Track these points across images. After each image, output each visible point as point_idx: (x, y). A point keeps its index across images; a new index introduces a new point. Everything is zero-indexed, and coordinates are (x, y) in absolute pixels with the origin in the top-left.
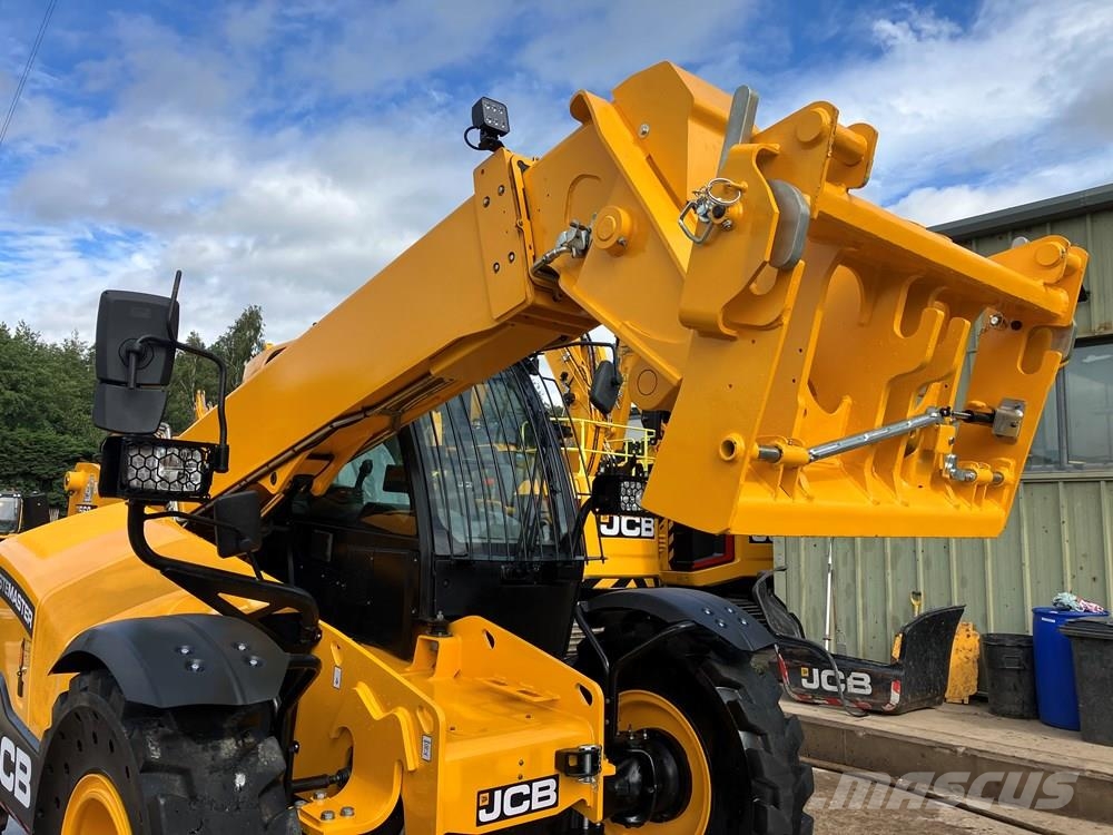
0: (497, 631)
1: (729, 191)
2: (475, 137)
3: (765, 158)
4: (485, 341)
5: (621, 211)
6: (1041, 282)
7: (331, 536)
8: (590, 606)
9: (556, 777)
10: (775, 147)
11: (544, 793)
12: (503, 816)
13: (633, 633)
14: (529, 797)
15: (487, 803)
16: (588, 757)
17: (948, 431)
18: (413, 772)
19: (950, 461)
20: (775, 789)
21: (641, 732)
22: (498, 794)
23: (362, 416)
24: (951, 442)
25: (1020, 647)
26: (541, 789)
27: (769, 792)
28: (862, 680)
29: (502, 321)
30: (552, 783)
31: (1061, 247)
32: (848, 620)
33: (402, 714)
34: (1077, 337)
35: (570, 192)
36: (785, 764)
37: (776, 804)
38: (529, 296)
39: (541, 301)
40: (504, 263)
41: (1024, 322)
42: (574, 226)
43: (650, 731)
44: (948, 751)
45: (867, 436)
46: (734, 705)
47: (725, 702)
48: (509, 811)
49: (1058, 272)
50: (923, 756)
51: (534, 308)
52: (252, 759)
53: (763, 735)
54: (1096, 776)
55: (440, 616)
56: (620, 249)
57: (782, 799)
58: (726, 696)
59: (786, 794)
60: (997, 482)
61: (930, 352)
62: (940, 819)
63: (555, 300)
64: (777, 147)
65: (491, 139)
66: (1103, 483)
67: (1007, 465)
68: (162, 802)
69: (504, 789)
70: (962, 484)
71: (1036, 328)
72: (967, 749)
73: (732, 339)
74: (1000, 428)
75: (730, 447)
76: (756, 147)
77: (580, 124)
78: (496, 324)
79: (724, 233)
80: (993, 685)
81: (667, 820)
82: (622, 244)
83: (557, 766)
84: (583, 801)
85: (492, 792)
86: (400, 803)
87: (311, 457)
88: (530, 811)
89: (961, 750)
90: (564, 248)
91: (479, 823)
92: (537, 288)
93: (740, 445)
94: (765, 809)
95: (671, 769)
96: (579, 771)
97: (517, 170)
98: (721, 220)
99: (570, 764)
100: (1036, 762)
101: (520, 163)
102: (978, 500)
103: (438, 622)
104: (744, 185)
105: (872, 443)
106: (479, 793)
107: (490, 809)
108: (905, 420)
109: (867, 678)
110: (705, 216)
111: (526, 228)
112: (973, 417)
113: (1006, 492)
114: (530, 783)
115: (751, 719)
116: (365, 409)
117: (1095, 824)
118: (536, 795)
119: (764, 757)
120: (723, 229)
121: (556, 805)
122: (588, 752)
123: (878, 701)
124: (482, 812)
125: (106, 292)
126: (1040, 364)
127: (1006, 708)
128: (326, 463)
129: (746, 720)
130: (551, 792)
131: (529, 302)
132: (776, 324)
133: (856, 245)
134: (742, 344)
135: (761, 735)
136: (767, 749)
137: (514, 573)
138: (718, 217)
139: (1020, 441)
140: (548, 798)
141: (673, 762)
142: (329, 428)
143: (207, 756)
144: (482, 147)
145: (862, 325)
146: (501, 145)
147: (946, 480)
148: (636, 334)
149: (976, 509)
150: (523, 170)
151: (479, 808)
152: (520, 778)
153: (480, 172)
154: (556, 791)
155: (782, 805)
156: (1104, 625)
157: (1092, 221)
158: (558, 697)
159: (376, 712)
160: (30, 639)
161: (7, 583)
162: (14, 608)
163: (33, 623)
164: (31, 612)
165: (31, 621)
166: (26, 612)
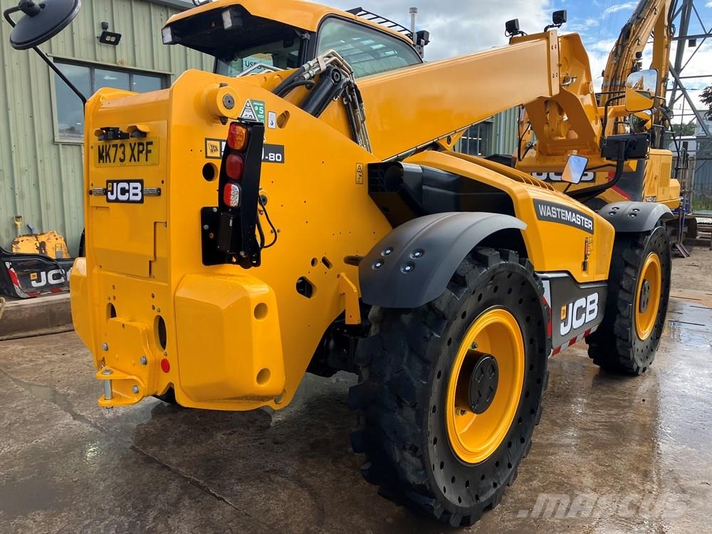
160: (590, 235)
161: (563, 211)
162: (573, 224)
163: (593, 226)
164: (590, 221)
165: (591, 226)
166: (586, 223)
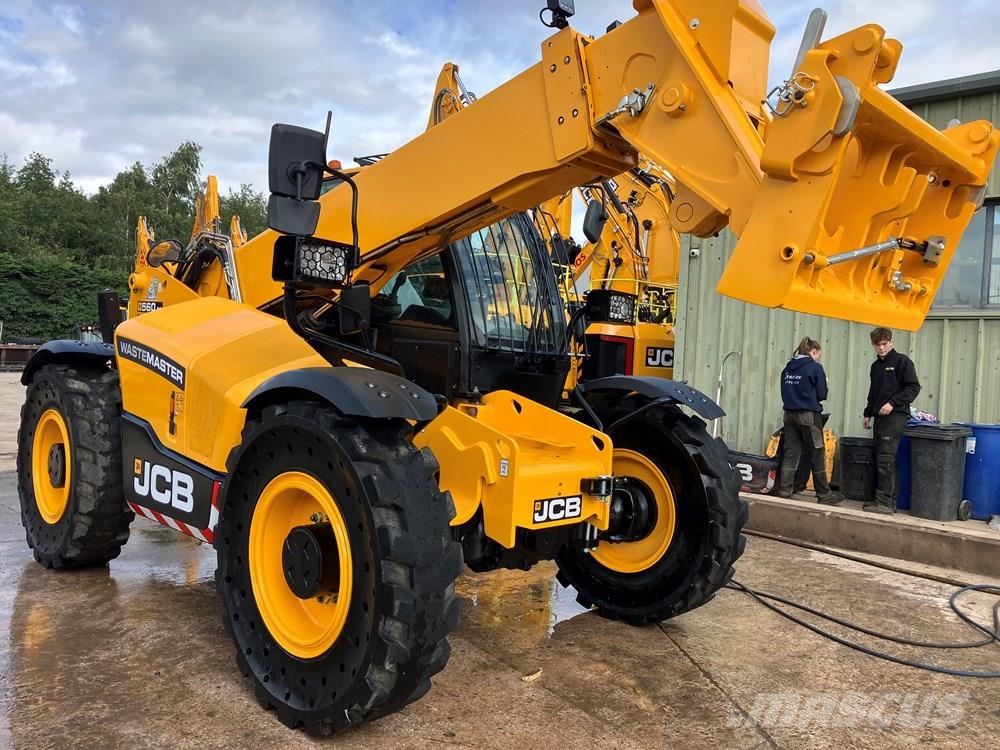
0: (521, 399)
1: (805, 81)
2: (548, 16)
3: (831, 59)
4: (546, 177)
5: (683, 85)
6: (970, 153)
7: (376, 331)
8: (586, 387)
9: (580, 497)
10: (837, 52)
11: (573, 507)
12: (548, 519)
13: (618, 408)
14: (564, 508)
15: (539, 509)
16: (604, 483)
17: (900, 255)
18: (490, 485)
19: (897, 275)
20: (724, 514)
21: (622, 478)
22: (546, 503)
23: (425, 233)
24: (900, 262)
25: (869, 447)
26: (571, 504)
27: (720, 517)
28: (745, 469)
29: (565, 162)
30: (577, 500)
31: (987, 129)
32: (731, 427)
33: (484, 446)
34: (987, 196)
35: (627, 66)
36: (731, 499)
37: (724, 525)
38: (590, 143)
39: (598, 149)
40: (568, 117)
41: (953, 181)
42: (636, 93)
43: (628, 478)
44: (818, 515)
45: (856, 253)
46: (698, 457)
47: (691, 454)
48: (553, 516)
49: (983, 146)
50: (799, 518)
51: (591, 154)
52: (419, 459)
53: (717, 477)
54: (929, 531)
55: (476, 390)
56: (680, 113)
57: (729, 522)
58: (691, 451)
59: (731, 519)
60: (921, 295)
61: (904, 197)
62: (812, 559)
63: (605, 147)
64: (838, 52)
65: (561, 19)
66: (946, 321)
67: (929, 282)
68: (375, 478)
69: (550, 501)
70: (900, 292)
71: (961, 186)
72: (832, 513)
73: (795, 180)
74: (929, 256)
75: (789, 251)
76: (825, 53)
77: (638, 13)
78: (559, 164)
79: (798, 110)
80: (844, 477)
81: (638, 540)
82: (682, 109)
83: (581, 489)
84: (595, 515)
85: (542, 501)
86: (480, 506)
87: (373, 266)
88: (564, 518)
89: (828, 514)
90: (624, 109)
91: (535, 522)
92: (596, 138)
93: (796, 250)
94: (718, 527)
95: (644, 505)
96: (597, 491)
97: (581, 44)
98: (800, 101)
99: (590, 487)
100: (884, 522)
101: (583, 39)
102: (909, 306)
103: (475, 395)
104: (817, 78)
105: (857, 258)
106: (536, 501)
107: (541, 513)
108: (875, 244)
109: (749, 468)
110: (787, 97)
111: (588, 91)
112: (913, 247)
113: (926, 300)
114: (565, 499)
115: (711, 466)
116: (427, 229)
117: (925, 565)
118: (568, 507)
119: (719, 492)
120: (801, 106)
121: (579, 516)
122: (604, 480)
123: (757, 486)
124: (537, 514)
125: (277, 125)
126: (960, 212)
127: (853, 493)
128: (381, 272)
129: (706, 466)
130: (577, 506)
131: (589, 149)
132: (828, 172)
133: (871, 121)
134: (802, 185)
135: (716, 478)
136: (720, 486)
137: (526, 362)
138: (797, 99)
139: (939, 265)
140: (575, 510)
141: (645, 501)
142: (396, 243)
143: (393, 454)
144: (552, 25)
145: (856, 177)
146: (566, 24)
147: (891, 289)
148: (693, 177)
149: (907, 311)
150: (585, 45)
151: (535, 512)
152: (560, 494)
153: (547, 45)
154: (580, 506)
155: (728, 526)
156: (938, 428)
157: (962, 104)
158: (575, 445)
159: (460, 446)
160: (181, 391)
161: (144, 352)
162: (156, 370)
163: (184, 379)
164: (179, 372)
165: (181, 378)
166: (173, 372)
